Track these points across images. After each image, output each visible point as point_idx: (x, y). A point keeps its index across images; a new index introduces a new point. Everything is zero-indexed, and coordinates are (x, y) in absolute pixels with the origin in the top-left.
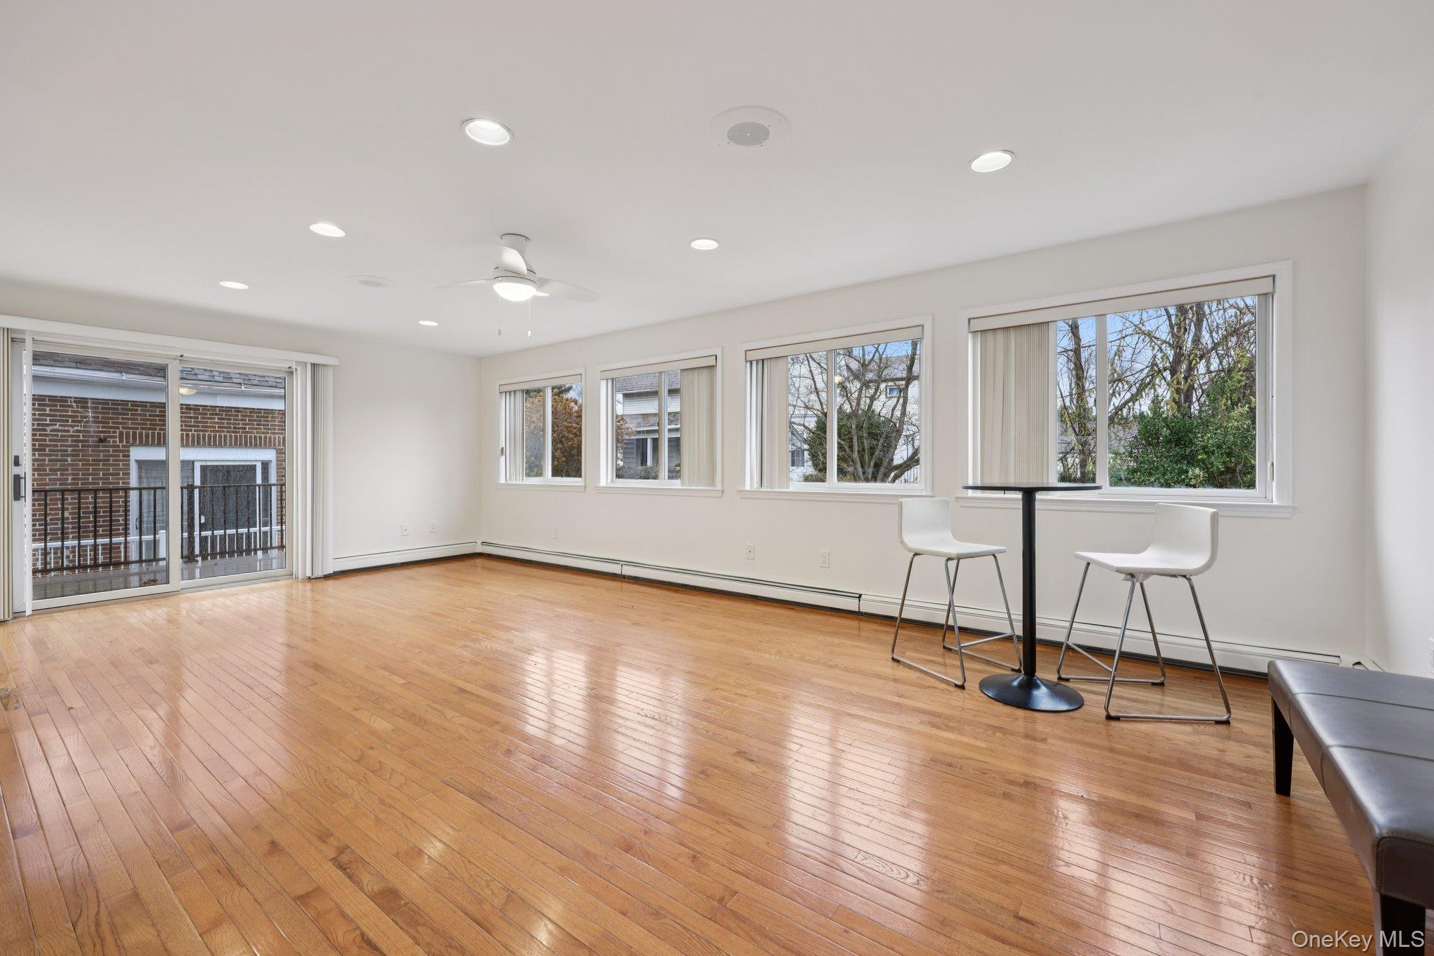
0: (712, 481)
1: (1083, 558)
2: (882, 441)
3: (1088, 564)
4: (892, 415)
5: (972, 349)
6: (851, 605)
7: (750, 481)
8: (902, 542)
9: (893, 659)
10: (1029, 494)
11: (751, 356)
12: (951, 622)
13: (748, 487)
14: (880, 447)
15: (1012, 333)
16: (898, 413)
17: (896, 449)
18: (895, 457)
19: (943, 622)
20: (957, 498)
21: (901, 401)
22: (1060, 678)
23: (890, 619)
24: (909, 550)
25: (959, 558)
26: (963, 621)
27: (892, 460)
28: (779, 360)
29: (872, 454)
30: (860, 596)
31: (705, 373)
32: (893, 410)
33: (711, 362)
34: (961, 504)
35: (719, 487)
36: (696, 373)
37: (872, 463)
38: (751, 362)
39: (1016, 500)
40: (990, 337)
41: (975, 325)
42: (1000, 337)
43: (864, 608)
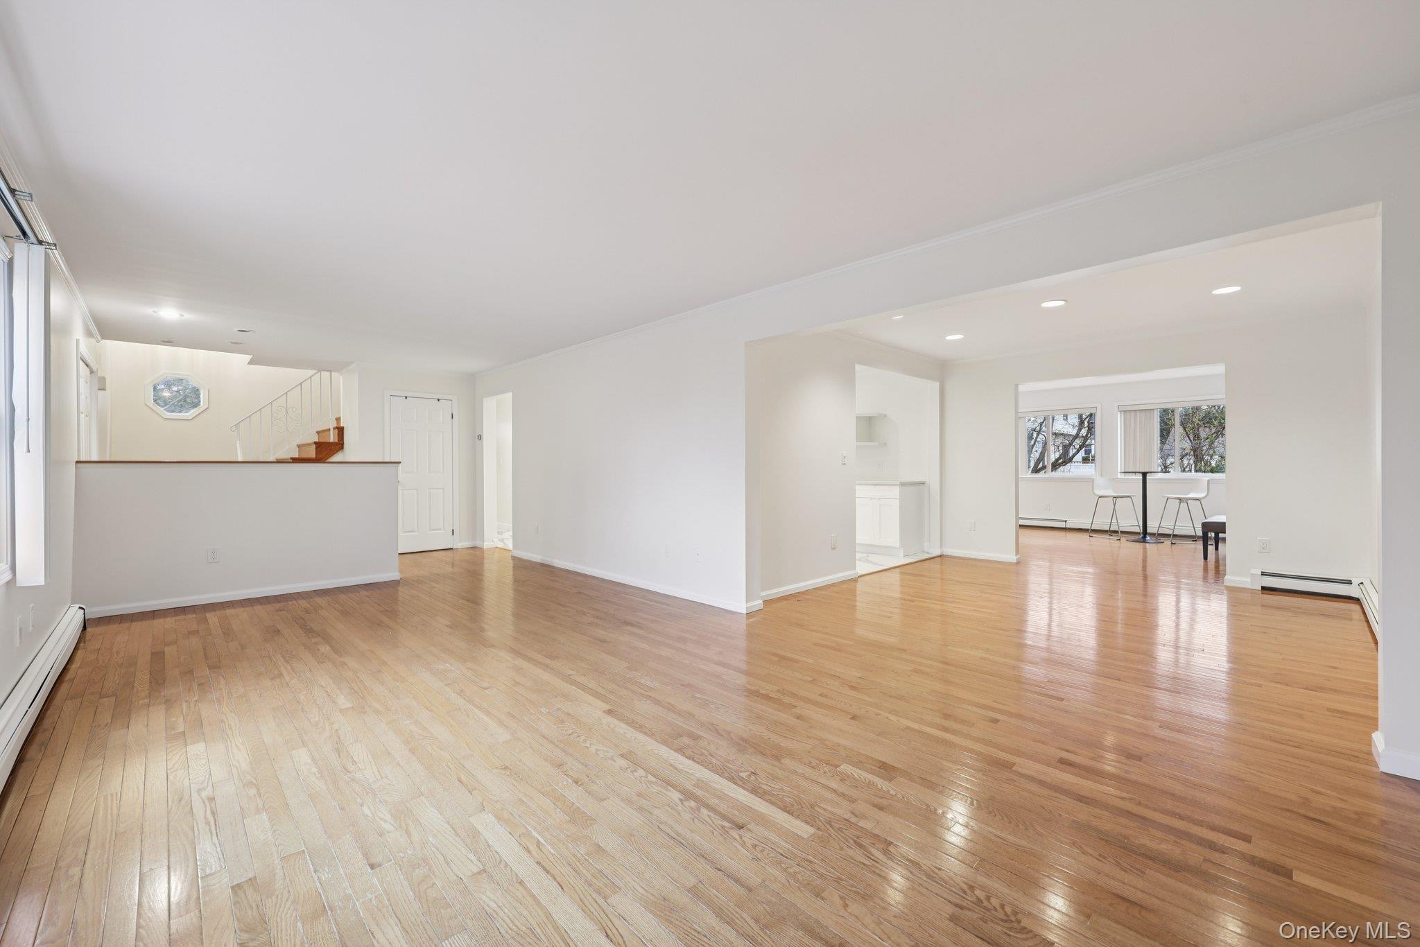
1: (1166, 496)
6: (1062, 525)
9: (1089, 537)
10: (1144, 475)
15: (1138, 413)
22: (1160, 539)
25: (1116, 497)
30: (1067, 522)
40: (1128, 414)
41: (1121, 408)
42: (1133, 414)
43: (1068, 526)
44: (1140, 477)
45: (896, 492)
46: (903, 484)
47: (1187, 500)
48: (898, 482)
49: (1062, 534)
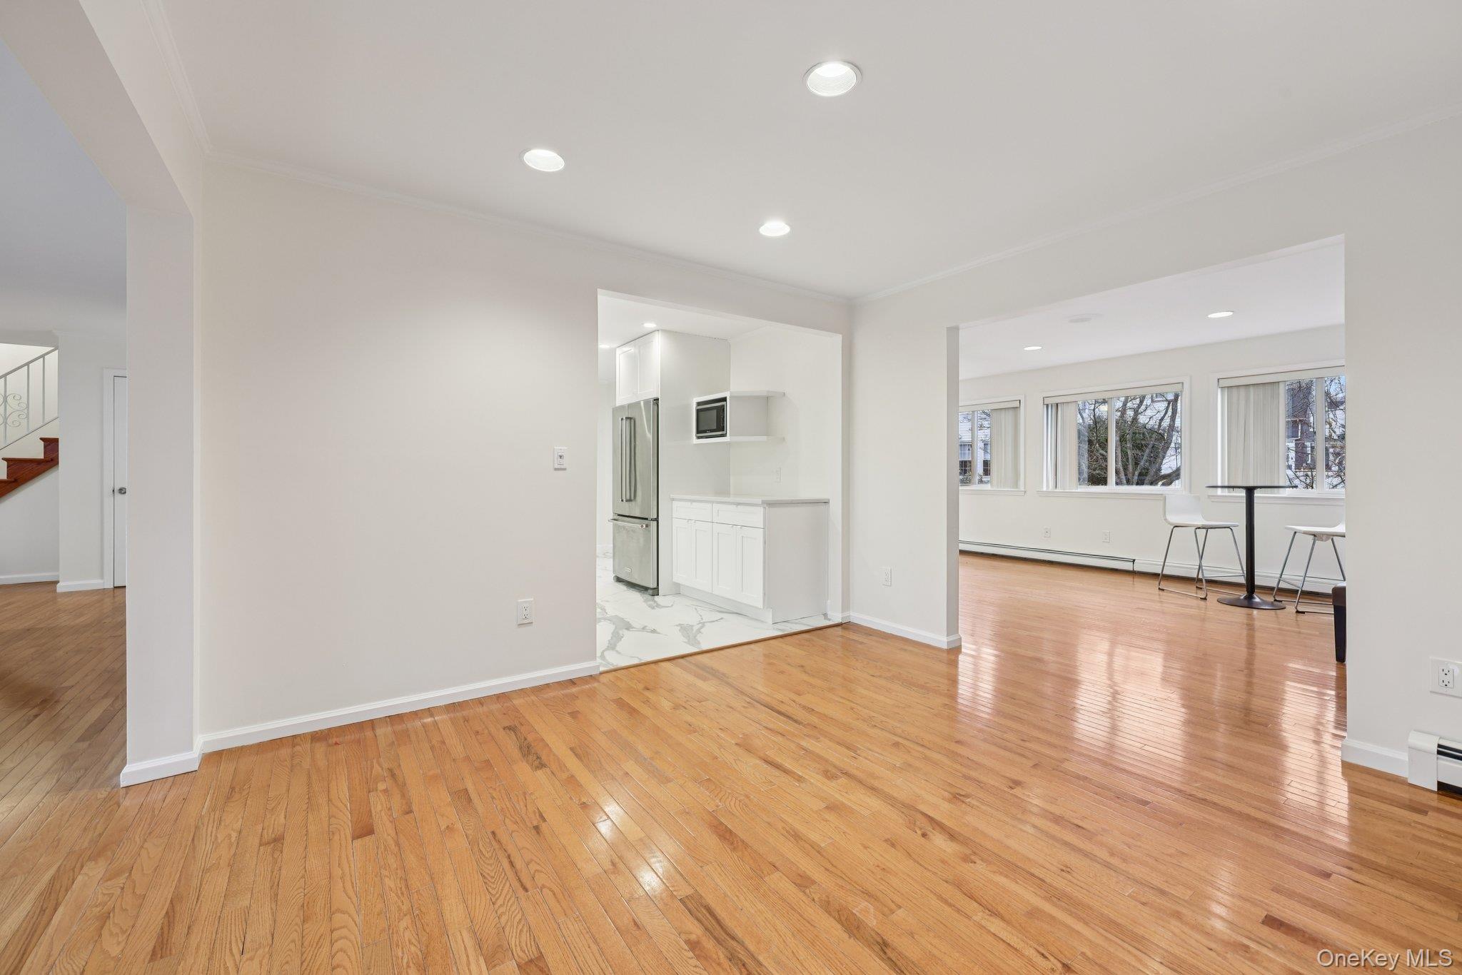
0: (1016, 484)
1: (1291, 529)
2: (1147, 451)
3: (1295, 533)
4: (1160, 426)
5: (1220, 399)
6: (1128, 566)
7: (1047, 484)
8: (1166, 520)
9: (1159, 589)
10: (1250, 491)
11: (1048, 401)
12: (1200, 576)
13: (1045, 489)
14: (1145, 458)
15: (1252, 389)
16: (1166, 423)
17: (1164, 457)
18: (1163, 467)
19: (1195, 576)
20: (1209, 496)
21: (1170, 413)
22: (1275, 600)
23: (1155, 575)
24: (1171, 524)
25: (1207, 528)
26: (1208, 574)
27: (1160, 469)
28: (1070, 404)
29: (1137, 464)
30: (1134, 560)
31: (1011, 413)
32: (1162, 419)
33: (1017, 404)
34: (1213, 500)
35: (1022, 489)
36: (1003, 411)
37: (1137, 473)
38: (1047, 406)
39: (1242, 497)
40: (1235, 391)
41: (1223, 383)
42: (1242, 391)
43: (1137, 568)
44: (1243, 493)
45: (756, 516)
46: (770, 504)
47: (1331, 536)
48: (759, 501)
49: (1128, 580)
